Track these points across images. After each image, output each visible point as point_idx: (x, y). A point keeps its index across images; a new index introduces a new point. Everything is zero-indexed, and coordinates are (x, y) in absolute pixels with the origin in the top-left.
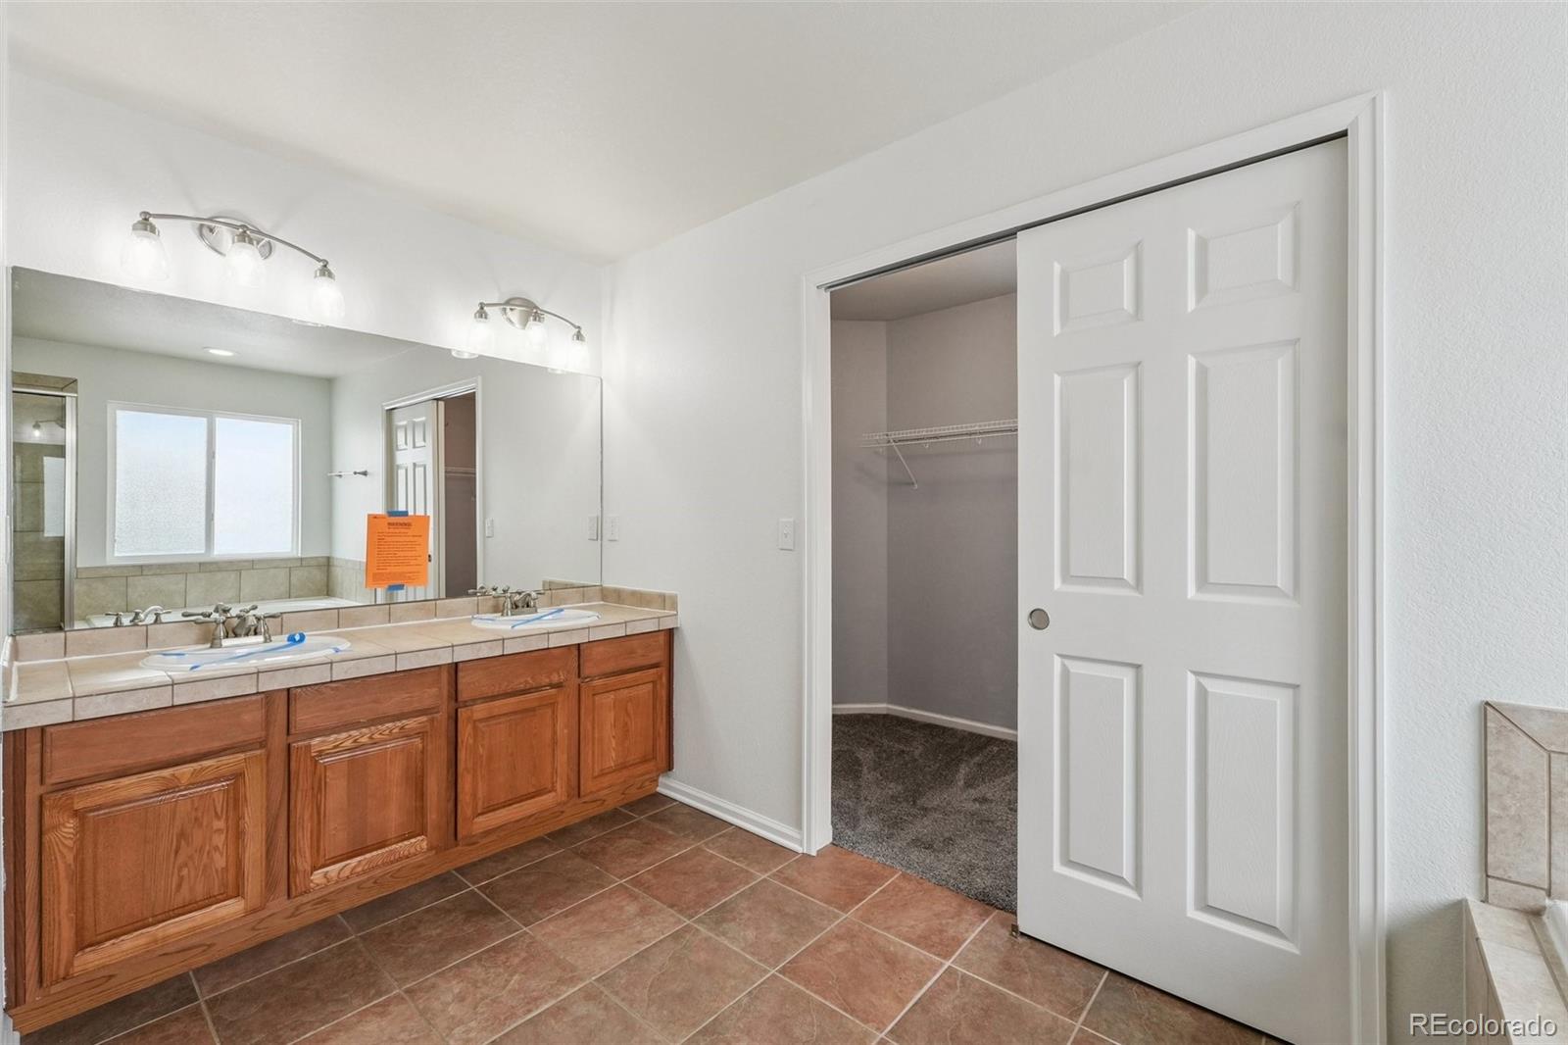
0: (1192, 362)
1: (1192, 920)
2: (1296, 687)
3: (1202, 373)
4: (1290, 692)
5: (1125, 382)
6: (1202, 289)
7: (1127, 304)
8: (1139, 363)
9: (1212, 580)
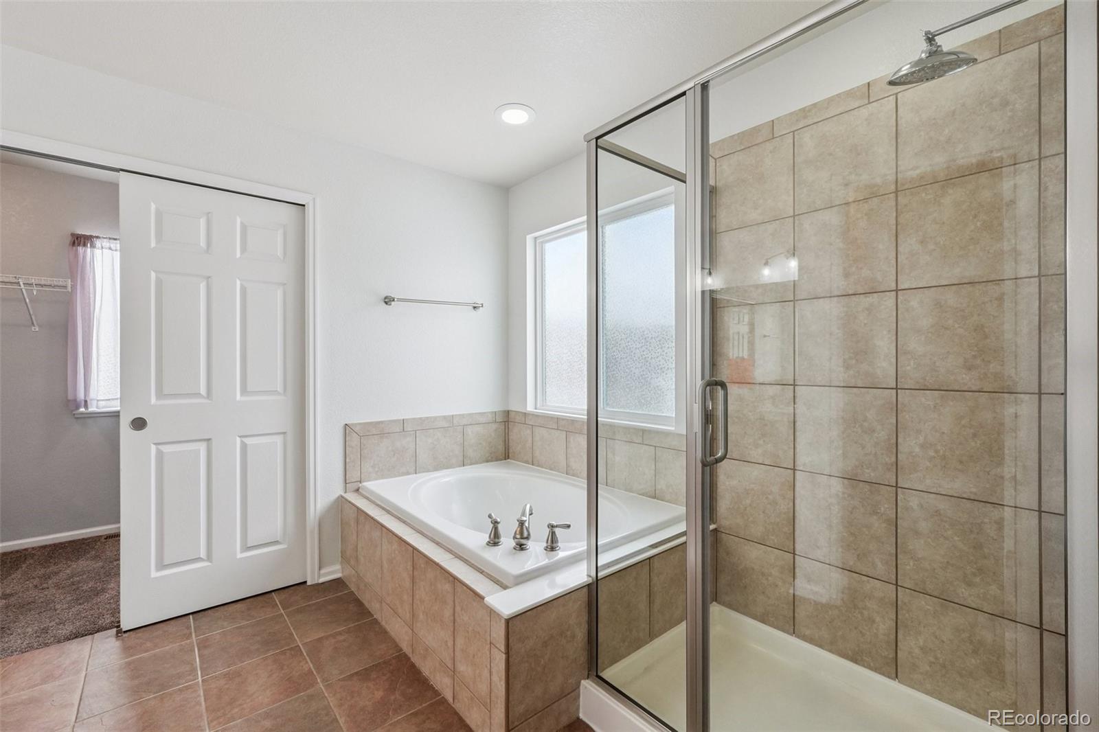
0: (238, 282)
1: (241, 558)
2: (284, 433)
3: (244, 291)
4: (282, 436)
5: (201, 285)
6: (244, 249)
7: (203, 243)
8: (209, 277)
9: (248, 390)
